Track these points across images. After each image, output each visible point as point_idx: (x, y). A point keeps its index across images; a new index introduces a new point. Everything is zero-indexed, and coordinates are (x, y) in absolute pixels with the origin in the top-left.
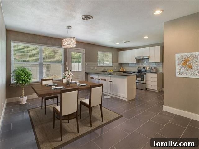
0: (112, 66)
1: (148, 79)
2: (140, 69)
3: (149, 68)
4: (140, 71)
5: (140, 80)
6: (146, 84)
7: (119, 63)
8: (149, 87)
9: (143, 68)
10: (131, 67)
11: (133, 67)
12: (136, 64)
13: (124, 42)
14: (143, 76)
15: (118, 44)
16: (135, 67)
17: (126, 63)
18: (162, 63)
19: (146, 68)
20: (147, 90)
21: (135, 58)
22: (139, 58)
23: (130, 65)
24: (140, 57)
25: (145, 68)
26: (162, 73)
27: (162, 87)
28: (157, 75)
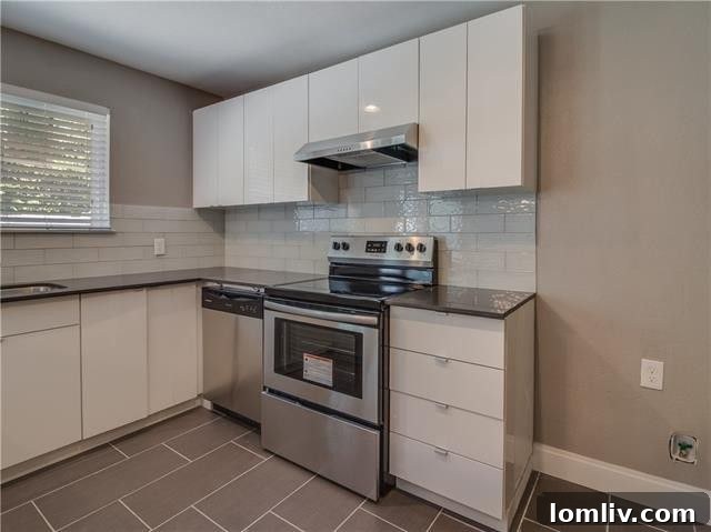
0: (108, 233)
3: (421, 248)
5: (328, 379)
6: (383, 427)
7: (195, 205)
9: (371, 246)
18: (533, 203)
19: (391, 249)
25: (380, 247)
26: (534, 296)
27: (537, 437)
28: (501, 335)
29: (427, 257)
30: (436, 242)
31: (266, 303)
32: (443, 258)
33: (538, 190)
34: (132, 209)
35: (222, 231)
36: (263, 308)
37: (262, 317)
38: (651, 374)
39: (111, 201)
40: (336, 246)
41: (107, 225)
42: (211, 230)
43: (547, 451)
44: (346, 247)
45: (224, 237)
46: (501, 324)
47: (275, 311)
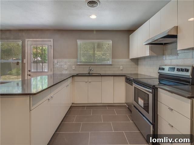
5: (143, 106)
7: (130, 58)
34: (116, 60)
40: (160, 69)
41: (111, 63)
42: (134, 64)
45: (138, 66)
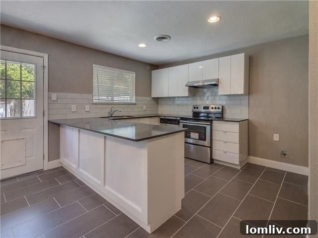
0: (135, 104)
1: (217, 136)
2: (196, 110)
3: (219, 108)
4: (196, 115)
5: (197, 138)
6: (211, 147)
7: (152, 97)
8: (218, 155)
9: (205, 108)
10: (178, 105)
11: (182, 105)
12: (188, 99)
13: (155, 38)
14: (205, 127)
15: (142, 45)
16: (187, 105)
17: (167, 96)
18: (247, 97)
19: (210, 108)
20: (215, 162)
21: (186, 86)
22: (195, 85)
23: (177, 102)
24: (198, 82)
25: (207, 108)
26: (248, 120)
27: (249, 155)
28: (238, 126)
29: (220, 110)
30: (222, 107)
31: (180, 121)
32: (224, 111)
33: (249, 94)
34: (139, 98)
35: (158, 104)
36: (179, 122)
37: (179, 124)
38: (276, 137)
39: (136, 96)
40: (195, 108)
41: (135, 102)
43: (251, 157)
44: (197, 108)
46: (238, 123)
47: (182, 123)
